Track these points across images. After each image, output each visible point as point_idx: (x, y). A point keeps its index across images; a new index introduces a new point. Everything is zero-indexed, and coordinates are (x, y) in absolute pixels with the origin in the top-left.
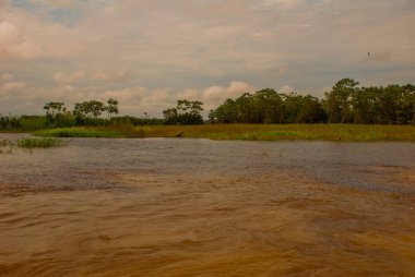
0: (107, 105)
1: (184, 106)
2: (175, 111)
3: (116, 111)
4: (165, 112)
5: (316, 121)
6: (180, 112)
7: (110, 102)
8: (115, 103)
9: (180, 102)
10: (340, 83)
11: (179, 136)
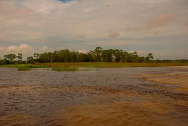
0: (18, 56)
1: (36, 55)
2: (32, 58)
3: (21, 58)
4: (28, 58)
6: (34, 58)
8: (21, 55)
9: (35, 54)
10: (97, 48)
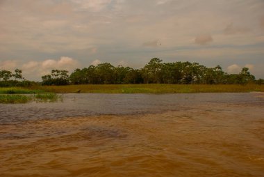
0: (15, 73)
1: (56, 73)
2: (49, 76)
3: (20, 77)
4: (43, 77)
5: (137, 82)
6: (53, 77)
7: (16, 71)
8: (20, 72)
9: (53, 71)
10: (152, 60)
11: (79, 92)
